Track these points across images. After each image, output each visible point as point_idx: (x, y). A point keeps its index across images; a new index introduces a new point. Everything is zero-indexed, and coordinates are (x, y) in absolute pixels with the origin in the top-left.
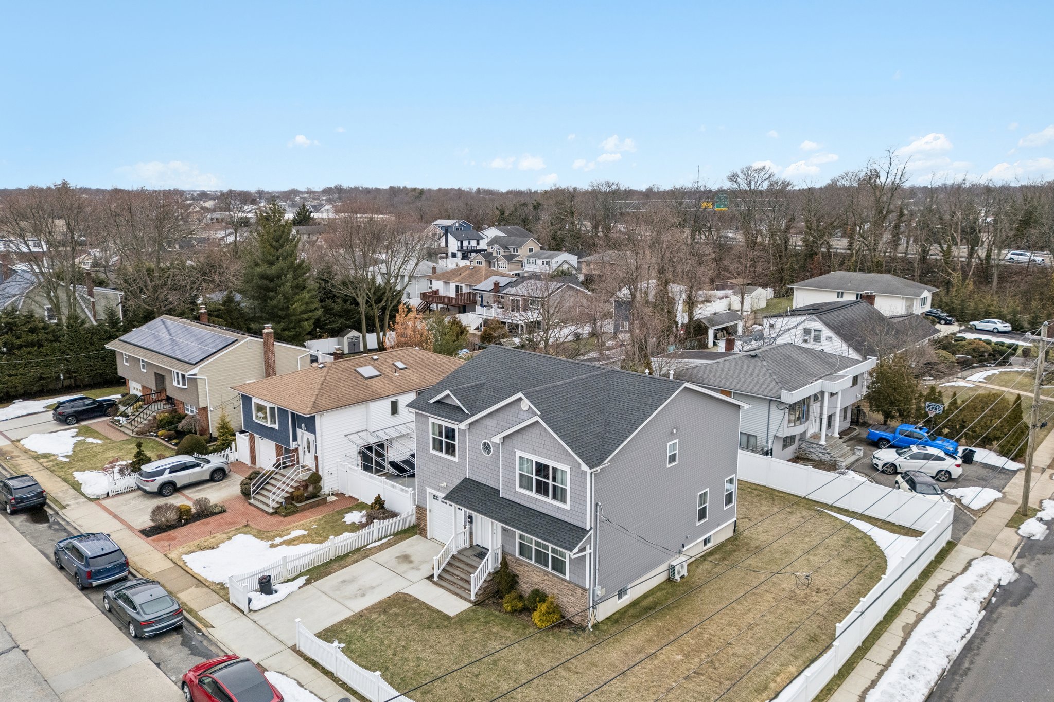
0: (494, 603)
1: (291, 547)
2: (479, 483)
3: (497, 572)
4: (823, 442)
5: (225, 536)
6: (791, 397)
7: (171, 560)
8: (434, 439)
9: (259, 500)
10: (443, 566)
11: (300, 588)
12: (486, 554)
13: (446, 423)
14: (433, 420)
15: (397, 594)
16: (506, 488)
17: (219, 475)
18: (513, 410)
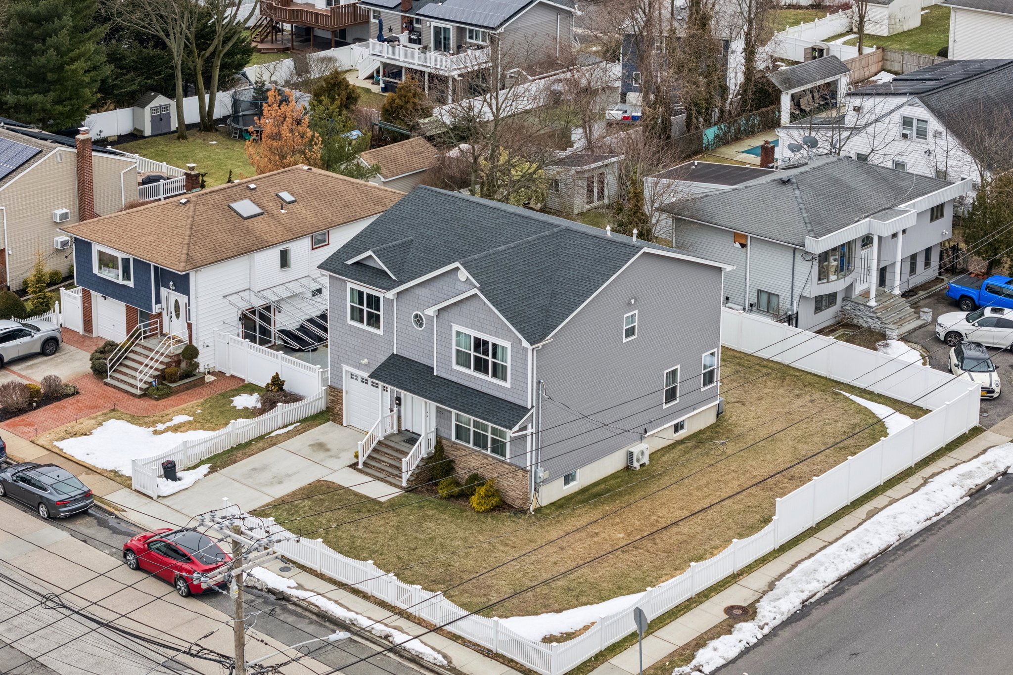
0: (427, 490)
1: (179, 434)
2: (410, 360)
3: (430, 459)
4: (872, 303)
5: (93, 421)
6: (819, 245)
7: (42, 447)
8: (352, 307)
9: (118, 380)
10: (368, 452)
11: (205, 476)
12: (417, 440)
13: (367, 290)
14: (352, 285)
15: (319, 481)
16: (441, 365)
17: (51, 346)
18: (448, 280)
